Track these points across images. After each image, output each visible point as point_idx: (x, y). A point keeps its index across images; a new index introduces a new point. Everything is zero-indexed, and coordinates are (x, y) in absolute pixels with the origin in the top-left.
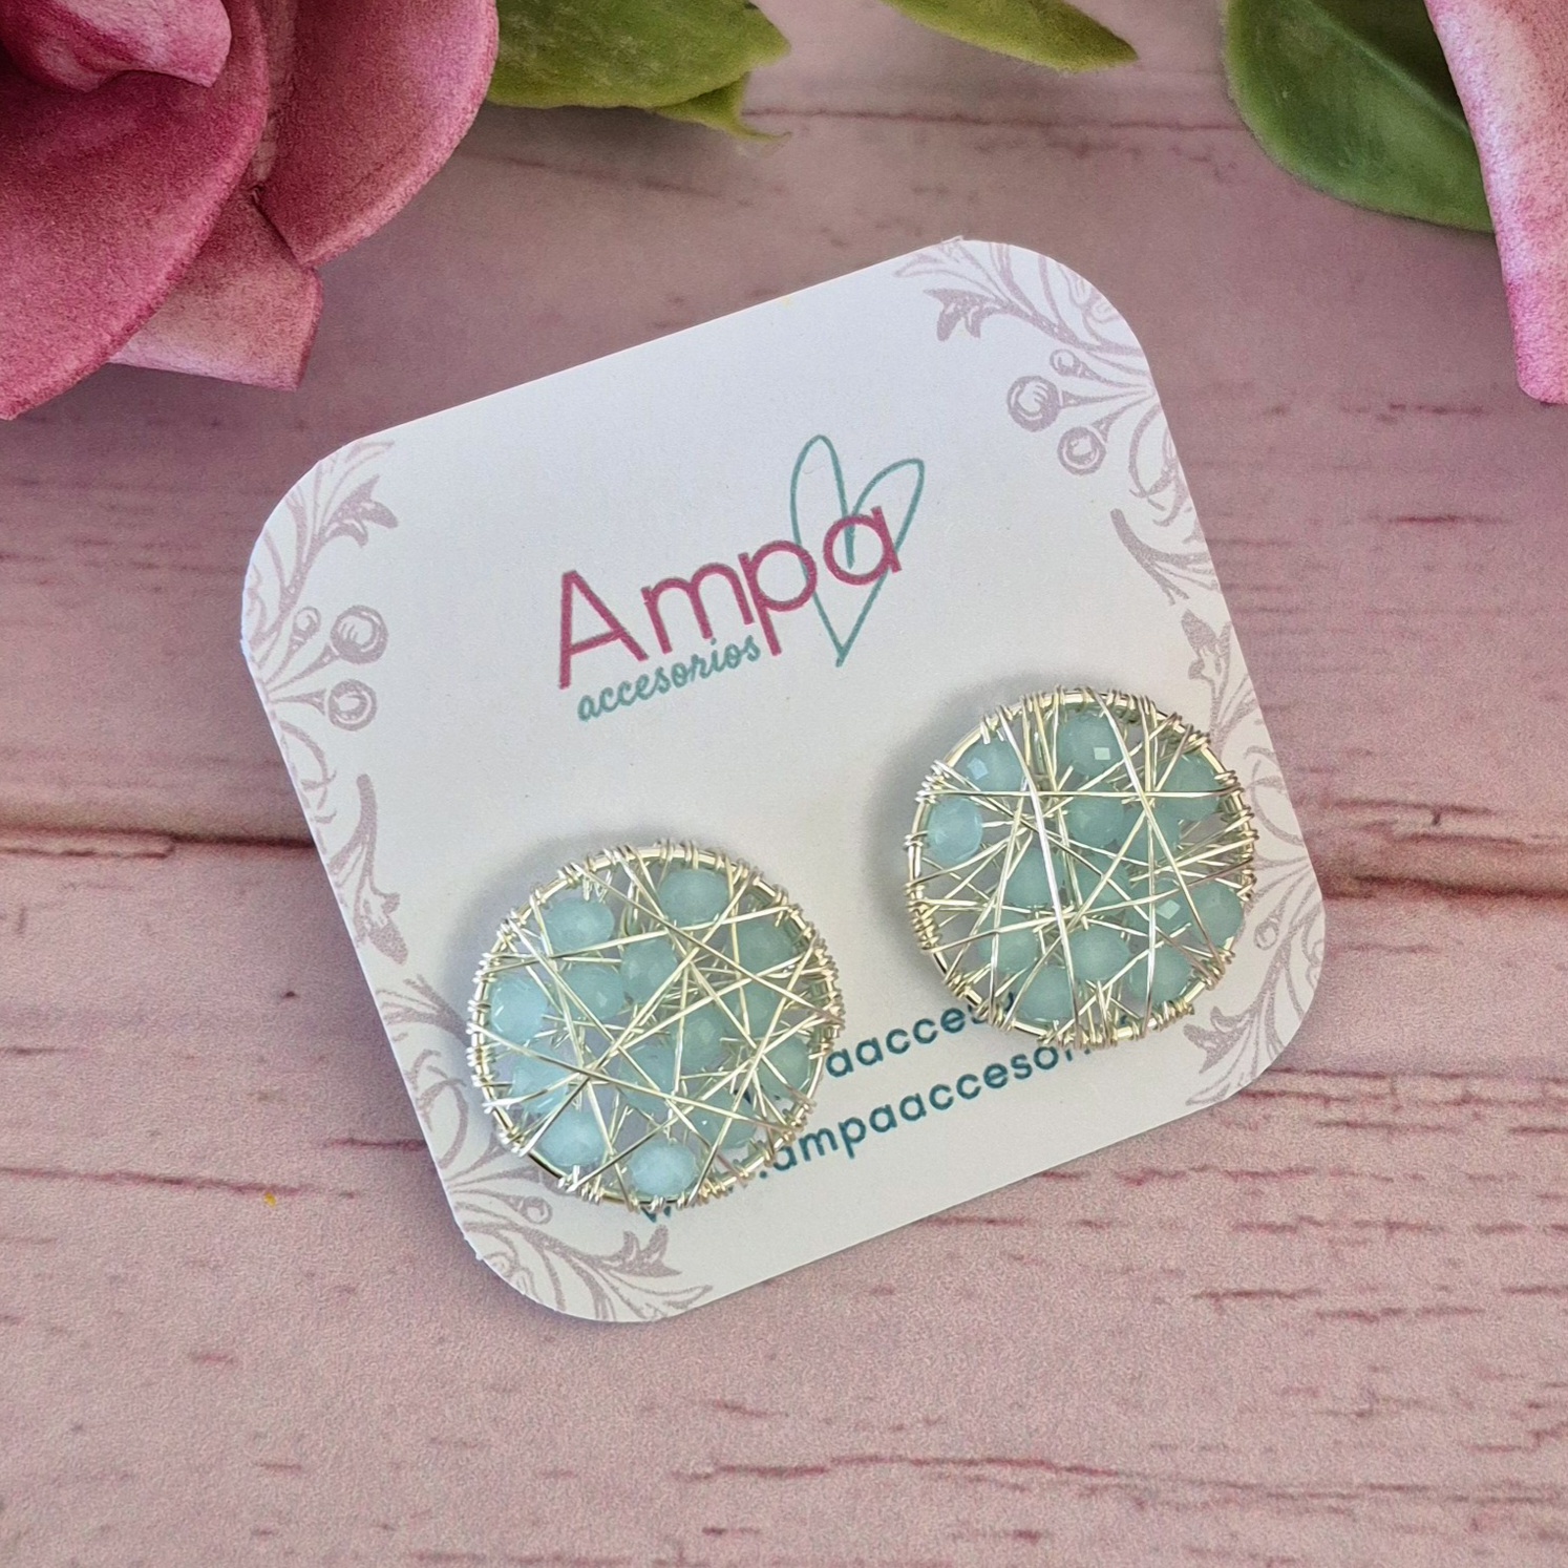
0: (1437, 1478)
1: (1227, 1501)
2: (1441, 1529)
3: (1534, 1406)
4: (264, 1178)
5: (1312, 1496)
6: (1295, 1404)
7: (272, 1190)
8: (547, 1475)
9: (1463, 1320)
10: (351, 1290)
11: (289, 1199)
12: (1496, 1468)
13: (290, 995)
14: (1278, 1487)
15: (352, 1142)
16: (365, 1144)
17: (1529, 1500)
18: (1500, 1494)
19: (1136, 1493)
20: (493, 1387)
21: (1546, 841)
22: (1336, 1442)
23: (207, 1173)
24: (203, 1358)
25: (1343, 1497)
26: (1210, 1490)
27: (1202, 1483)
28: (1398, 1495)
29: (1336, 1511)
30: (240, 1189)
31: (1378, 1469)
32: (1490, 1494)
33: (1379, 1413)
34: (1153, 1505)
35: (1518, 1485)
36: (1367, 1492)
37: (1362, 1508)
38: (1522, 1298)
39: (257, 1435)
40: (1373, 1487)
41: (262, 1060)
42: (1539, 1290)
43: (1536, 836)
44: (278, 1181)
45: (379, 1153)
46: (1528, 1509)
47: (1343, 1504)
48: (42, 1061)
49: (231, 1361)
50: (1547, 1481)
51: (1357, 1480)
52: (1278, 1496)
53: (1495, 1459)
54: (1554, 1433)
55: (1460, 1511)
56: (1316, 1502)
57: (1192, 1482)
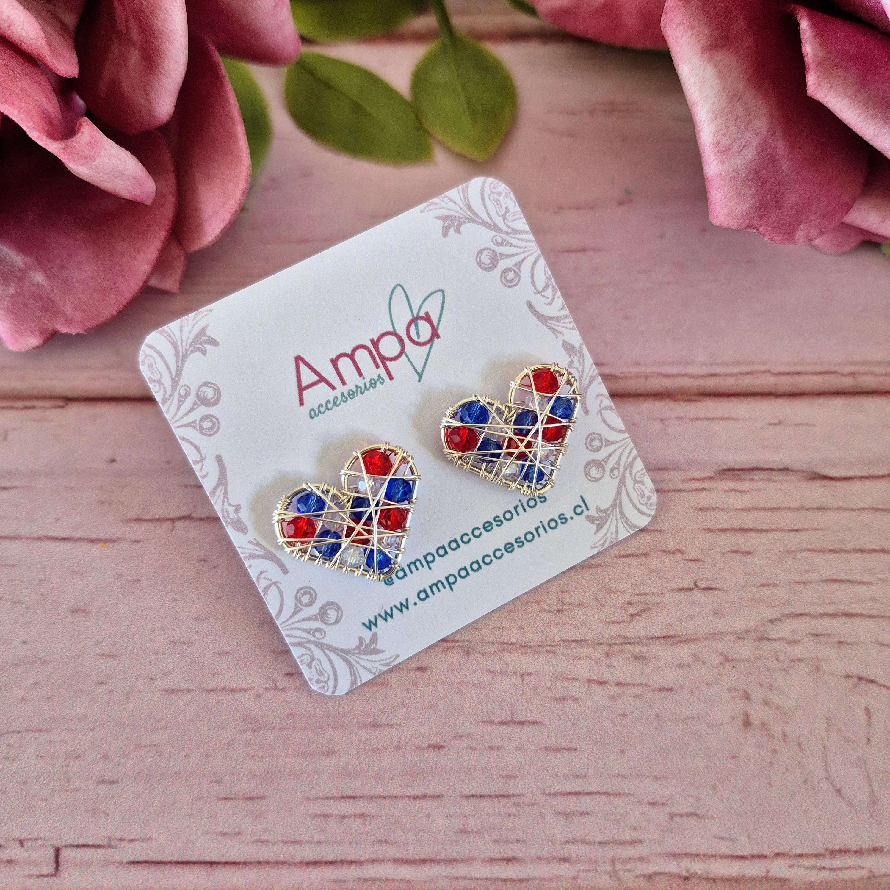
0: (590, 636)
1: (504, 650)
2: (593, 657)
3: (630, 604)
4: (102, 536)
5: (539, 646)
6: (530, 608)
7: (105, 541)
8: (220, 654)
9: (599, 570)
10: (137, 581)
11: (113, 544)
12: (614, 630)
13: (114, 461)
14: (525, 643)
15: (138, 520)
16: (144, 520)
17: (630, 643)
18: (618, 642)
19: (466, 649)
20: (197, 619)
21: (626, 375)
22: (549, 623)
23: (78, 535)
24: (76, 611)
25: (552, 646)
26: (496, 646)
27: (494, 643)
28: (574, 644)
29: (549, 652)
30: (92, 541)
31: (566, 633)
32: (613, 642)
33: (566, 610)
34: (473, 654)
35: (624, 637)
36: (562, 643)
37: (560, 650)
38: (623, 559)
39: (98, 643)
40: (564, 641)
41: (102, 488)
42: (629, 556)
43: (622, 373)
44: (108, 537)
45: (149, 524)
46: (629, 646)
47: (552, 649)
48: (13, 492)
49: (88, 612)
50: (636, 635)
51: (558, 638)
52: (525, 647)
53: (614, 627)
54: (638, 615)
55: (601, 650)
56: (541, 648)
57: (489, 643)
